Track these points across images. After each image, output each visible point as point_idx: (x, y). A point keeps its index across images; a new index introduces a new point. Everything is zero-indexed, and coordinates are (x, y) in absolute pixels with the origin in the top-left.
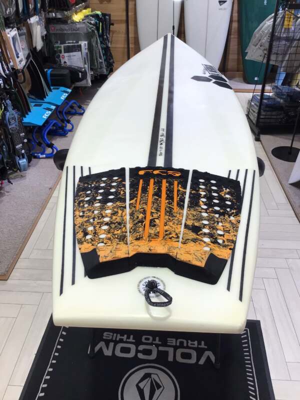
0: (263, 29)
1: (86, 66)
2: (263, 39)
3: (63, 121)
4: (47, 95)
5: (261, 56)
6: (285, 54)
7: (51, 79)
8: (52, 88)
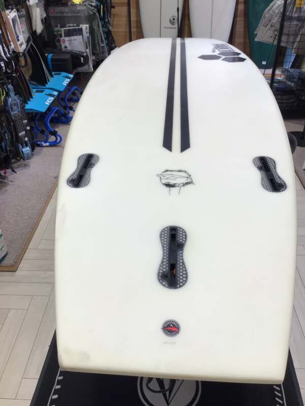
0: (273, 8)
1: (88, 50)
2: (274, 19)
3: (65, 108)
4: (49, 81)
5: (271, 37)
6: (296, 35)
7: (52, 65)
8: (53, 73)
